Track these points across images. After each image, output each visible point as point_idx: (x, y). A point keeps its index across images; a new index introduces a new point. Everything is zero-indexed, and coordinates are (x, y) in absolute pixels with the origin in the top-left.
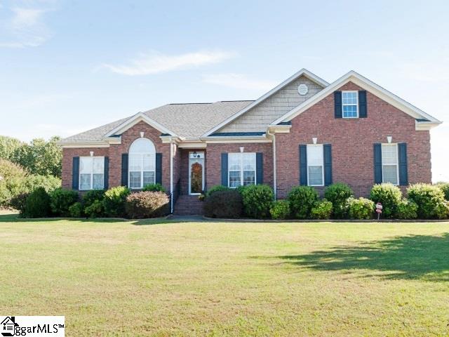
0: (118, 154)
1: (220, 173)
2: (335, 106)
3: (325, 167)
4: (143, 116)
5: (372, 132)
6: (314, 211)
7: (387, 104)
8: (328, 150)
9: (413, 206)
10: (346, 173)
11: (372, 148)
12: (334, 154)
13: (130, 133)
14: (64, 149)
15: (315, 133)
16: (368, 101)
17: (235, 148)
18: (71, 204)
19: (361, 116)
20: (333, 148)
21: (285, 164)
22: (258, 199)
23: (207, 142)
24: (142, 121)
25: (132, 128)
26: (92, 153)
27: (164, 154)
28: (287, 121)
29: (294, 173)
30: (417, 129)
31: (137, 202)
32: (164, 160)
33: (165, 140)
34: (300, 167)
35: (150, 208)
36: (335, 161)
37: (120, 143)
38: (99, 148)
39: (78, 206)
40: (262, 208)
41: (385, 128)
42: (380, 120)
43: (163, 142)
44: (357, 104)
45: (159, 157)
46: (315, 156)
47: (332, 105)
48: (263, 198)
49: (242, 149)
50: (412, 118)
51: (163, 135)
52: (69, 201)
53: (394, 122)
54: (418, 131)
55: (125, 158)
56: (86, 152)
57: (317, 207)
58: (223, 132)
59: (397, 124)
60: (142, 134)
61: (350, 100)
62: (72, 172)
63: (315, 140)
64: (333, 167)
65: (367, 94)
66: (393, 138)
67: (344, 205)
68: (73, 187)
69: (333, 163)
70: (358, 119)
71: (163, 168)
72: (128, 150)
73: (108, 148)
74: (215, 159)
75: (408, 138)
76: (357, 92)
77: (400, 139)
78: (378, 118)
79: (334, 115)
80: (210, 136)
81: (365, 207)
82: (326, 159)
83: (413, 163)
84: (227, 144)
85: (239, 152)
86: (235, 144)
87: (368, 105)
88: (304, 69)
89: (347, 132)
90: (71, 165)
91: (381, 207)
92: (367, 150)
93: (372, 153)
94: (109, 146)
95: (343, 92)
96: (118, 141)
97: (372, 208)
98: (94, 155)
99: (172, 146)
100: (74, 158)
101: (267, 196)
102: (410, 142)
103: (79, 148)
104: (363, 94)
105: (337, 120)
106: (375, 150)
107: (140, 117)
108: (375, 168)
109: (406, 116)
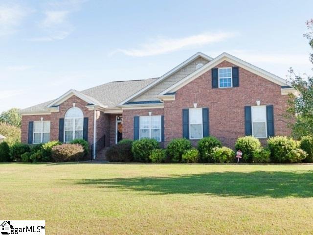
0: (56, 119)
1: (133, 131)
2: (212, 79)
3: (204, 124)
4: (74, 92)
5: (244, 97)
6: (183, 156)
7: (257, 76)
8: (206, 112)
9: (265, 153)
10: (221, 129)
11: (243, 110)
12: (211, 115)
13: (65, 104)
14: (23, 116)
15: (196, 100)
16: (240, 74)
17: (145, 113)
18: (23, 153)
19: (234, 86)
20: (210, 111)
21: (171, 123)
22: (140, 148)
23: (123, 109)
24: (74, 96)
25: (67, 101)
26: (42, 119)
27: (89, 118)
28: (172, 92)
29: (178, 129)
30: (282, 94)
31: (57, 151)
32: (90, 123)
33: (90, 108)
34: (183, 125)
35: (67, 155)
36: (211, 120)
37: (58, 111)
38: (47, 115)
39: (27, 154)
40: (144, 154)
41: (255, 95)
42: (250, 88)
43: (89, 110)
44: (231, 77)
45: (86, 120)
46: (196, 117)
47: (210, 78)
48: (144, 147)
49: (150, 113)
50: (278, 85)
51: (89, 104)
52: (21, 151)
53: (262, 90)
54: (284, 96)
55: (62, 121)
56: (38, 118)
57: (185, 154)
58: (135, 101)
59: (266, 90)
60: (74, 104)
61: (225, 74)
62: (28, 132)
63: (195, 105)
64: (210, 124)
65: (240, 69)
66: (261, 102)
67: (209, 152)
68: (29, 142)
69: (210, 121)
70: (231, 89)
71: (89, 128)
72: (64, 116)
73: (50, 115)
74: (129, 121)
75: (275, 101)
76: (231, 68)
77: (267, 102)
78: (248, 87)
79: (211, 86)
80: (125, 104)
81: (224, 153)
82: (205, 119)
83: (279, 120)
84: (139, 110)
85: (148, 115)
86: (145, 109)
87: (240, 78)
88: (199, 52)
89: (222, 99)
90: (28, 127)
91: (241, 154)
92: (239, 111)
93: (244, 113)
94: (50, 114)
95: (219, 69)
96: (57, 110)
97: (230, 154)
98: (43, 120)
99: (95, 112)
100: (30, 123)
101: (147, 146)
102: (277, 104)
103: (34, 116)
104: (236, 69)
105: (214, 89)
106: (245, 111)
107: (72, 93)
108: (246, 125)
109: (273, 84)
